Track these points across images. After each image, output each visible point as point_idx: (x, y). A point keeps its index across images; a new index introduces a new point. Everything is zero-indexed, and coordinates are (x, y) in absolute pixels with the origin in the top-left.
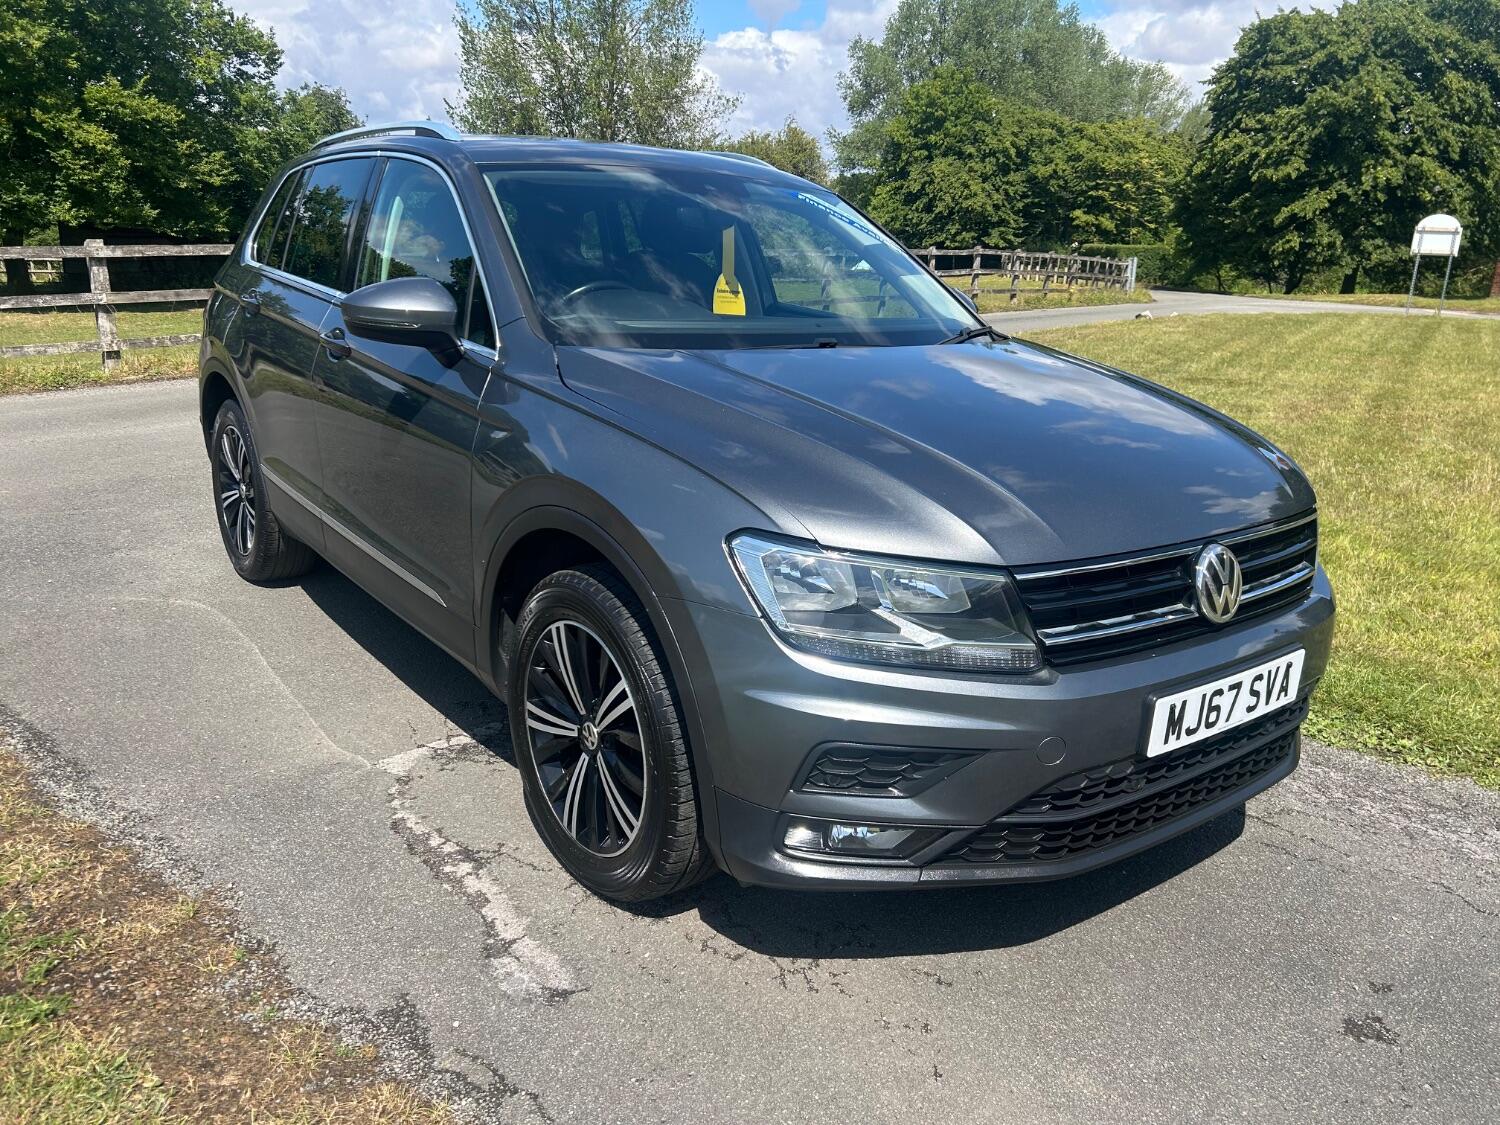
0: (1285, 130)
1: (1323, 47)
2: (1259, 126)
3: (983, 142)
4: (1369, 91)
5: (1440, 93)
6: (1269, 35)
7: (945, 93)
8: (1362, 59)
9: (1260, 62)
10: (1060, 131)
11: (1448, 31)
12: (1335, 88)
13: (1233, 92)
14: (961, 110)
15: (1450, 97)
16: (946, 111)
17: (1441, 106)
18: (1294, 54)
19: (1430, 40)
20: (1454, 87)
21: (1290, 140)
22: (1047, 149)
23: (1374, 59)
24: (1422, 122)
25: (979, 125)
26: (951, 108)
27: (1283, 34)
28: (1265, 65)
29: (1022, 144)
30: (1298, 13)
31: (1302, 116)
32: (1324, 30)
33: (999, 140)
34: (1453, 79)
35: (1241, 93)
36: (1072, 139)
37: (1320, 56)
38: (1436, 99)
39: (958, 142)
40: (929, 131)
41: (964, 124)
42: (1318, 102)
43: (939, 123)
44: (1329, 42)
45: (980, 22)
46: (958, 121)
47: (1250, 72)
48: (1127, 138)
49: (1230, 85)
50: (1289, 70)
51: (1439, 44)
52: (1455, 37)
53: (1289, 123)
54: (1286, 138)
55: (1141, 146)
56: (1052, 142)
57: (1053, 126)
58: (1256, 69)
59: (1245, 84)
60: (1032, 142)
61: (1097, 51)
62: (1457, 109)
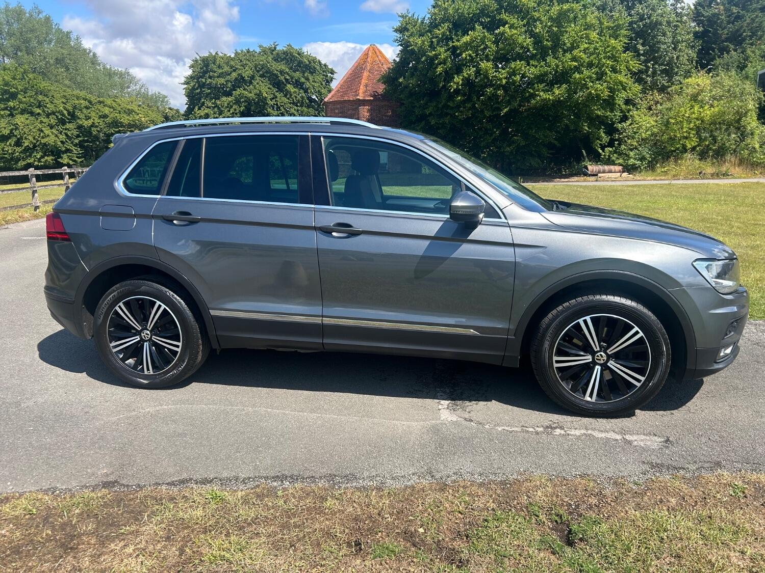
0: (227, 107)
1: (234, 71)
2: (213, 106)
3: (46, 107)
4: (260, 91)
5: (287, 94)
6: (208, 63)
7: (14, 79)
8: (253, 77)
9: (207, 75)
10: (90, 102)
11: (283, 67)
12: (244, 89)
13: (197, 89)
14: (26, 89)
15: (291, 95)
16: (17, 89)
17: (288, 99)
18: (222, 73)
19: (277, 71)
20: (292, 91)
21: (231, 112)
22: (85, 111)
23: (258, 78)
24: (283, 105)
25: (40, 97)
26: (20, 87)
27: (214, 63)
28: (210, 77)
29: (70, 109)
30: (218, 54)
31: (234, 101)
32: (232, 63)
33: (55, 106)
34: (289, 87)
35: (201, 90)
36: (100, 107)
37: (234, 75)
38: (285, 96)
39: (29, 106)
40: (8, 100)
41: (31, 97)
42: (239, 95)
43: (13, 96)
44: (237, 69)
45: (27, 41)
46: (26, 95)
47: (204, 80)
48: (128, 107)
49: (195, 85)
50: (222, 81)
51: (282, 72)
52: (287, 70)
53: (228, 104)
54: (229, 111)
55: (138, 112)
56: (87, 108)
57: (85, 100)
58: (206, 79)
59: (202, 86)
60: (75, 108)
61: (94, 61)
62: (295, 101)
